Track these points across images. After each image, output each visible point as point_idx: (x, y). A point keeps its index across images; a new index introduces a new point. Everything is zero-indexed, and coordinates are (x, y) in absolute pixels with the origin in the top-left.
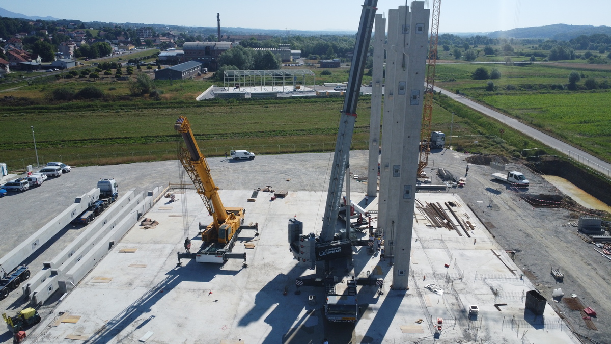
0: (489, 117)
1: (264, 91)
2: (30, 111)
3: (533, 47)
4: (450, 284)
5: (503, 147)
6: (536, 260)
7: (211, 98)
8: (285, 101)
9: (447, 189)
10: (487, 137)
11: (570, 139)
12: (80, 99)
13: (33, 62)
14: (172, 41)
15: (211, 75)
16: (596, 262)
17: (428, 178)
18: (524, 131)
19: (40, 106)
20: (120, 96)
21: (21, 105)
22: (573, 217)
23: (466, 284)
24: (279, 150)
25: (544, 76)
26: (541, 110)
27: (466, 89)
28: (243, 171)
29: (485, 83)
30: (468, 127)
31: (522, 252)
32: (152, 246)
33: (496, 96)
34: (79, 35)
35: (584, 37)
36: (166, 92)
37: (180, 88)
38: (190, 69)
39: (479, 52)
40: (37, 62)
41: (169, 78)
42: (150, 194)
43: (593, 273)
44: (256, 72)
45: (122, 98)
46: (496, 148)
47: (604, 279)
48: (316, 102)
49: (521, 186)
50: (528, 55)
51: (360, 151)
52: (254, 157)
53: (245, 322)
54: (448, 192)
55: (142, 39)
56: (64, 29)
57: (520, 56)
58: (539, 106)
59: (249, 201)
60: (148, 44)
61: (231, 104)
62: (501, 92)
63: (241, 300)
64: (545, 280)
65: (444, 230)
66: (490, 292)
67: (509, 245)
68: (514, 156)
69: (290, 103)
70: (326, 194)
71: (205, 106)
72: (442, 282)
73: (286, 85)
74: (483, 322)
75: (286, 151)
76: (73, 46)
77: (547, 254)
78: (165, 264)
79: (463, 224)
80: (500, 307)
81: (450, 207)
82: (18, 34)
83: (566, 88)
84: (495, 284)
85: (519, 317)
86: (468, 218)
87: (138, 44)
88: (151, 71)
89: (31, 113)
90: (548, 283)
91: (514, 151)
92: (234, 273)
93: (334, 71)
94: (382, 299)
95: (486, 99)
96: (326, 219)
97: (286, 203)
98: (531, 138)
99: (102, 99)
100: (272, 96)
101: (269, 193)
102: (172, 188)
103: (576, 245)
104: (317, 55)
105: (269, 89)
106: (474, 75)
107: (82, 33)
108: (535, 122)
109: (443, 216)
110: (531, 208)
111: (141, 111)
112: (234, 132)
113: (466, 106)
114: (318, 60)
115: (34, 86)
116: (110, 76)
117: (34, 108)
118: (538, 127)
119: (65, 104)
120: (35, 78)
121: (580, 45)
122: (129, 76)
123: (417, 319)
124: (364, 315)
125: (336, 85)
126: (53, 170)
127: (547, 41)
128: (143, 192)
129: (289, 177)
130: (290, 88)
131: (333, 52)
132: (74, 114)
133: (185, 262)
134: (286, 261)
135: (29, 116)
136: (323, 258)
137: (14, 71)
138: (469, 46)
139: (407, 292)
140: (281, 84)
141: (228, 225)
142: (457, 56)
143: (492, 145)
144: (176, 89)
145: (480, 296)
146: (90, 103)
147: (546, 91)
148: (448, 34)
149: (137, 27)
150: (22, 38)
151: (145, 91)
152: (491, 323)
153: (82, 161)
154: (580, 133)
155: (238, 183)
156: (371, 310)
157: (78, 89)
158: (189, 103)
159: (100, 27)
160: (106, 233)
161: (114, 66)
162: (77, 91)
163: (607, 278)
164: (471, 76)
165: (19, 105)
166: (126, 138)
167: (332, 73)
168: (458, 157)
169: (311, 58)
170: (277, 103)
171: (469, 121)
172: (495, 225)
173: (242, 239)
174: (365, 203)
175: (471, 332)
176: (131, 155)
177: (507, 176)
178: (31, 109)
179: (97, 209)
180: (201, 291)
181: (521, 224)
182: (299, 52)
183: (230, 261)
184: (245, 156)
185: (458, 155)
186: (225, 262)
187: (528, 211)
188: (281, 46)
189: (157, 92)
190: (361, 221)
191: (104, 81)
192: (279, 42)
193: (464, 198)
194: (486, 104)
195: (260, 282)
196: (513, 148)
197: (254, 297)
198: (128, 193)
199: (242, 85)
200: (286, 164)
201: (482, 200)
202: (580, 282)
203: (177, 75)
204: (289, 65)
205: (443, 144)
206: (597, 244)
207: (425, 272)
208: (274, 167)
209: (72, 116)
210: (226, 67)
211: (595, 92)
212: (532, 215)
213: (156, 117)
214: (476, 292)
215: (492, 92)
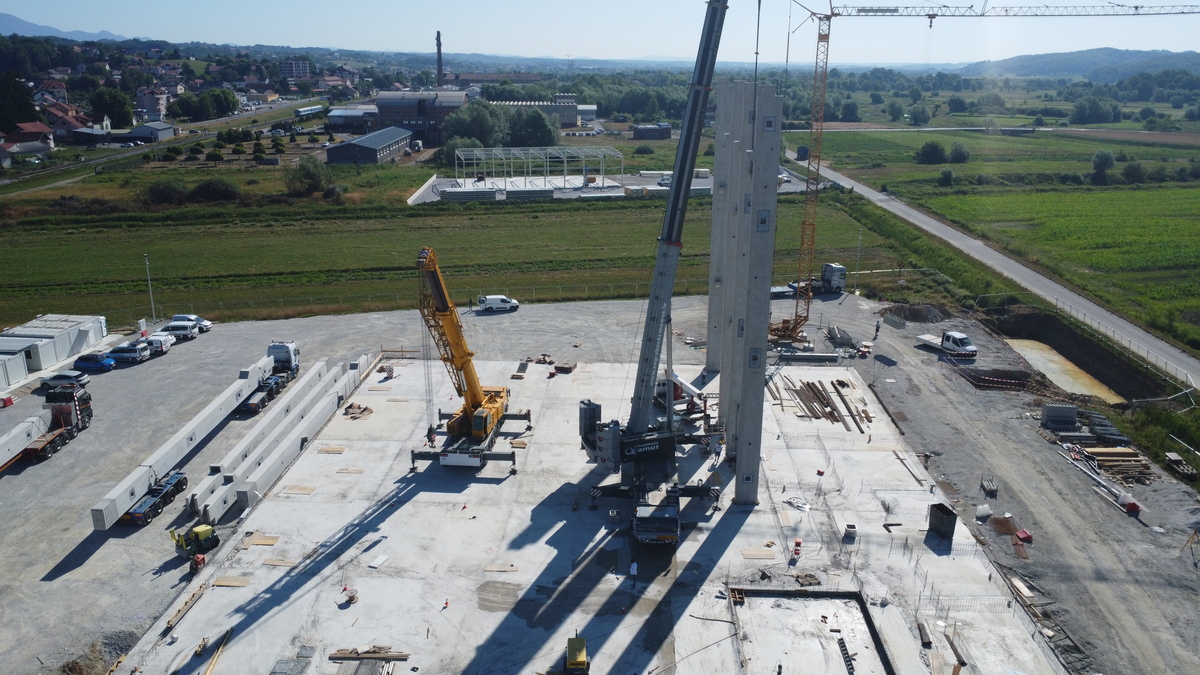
0: (933, 237)
1: (529, 187)
2: (113, 223)
3: (1046, 96)
4: (822, 497)
5: (948, 291)
6: (962, 467)
7: (435, 200)
8: (568, 206)
9: (839, 360)
10: (923, 273)
11: (1068, 277)
12: (199, 202)
13: (97, 130)
14: (348, 83)
15: (428, 153)
16: (1055, 470)
17: (809, 342)
18: (989, 263)
19: (129, 214)
20: (269, 197)
21: (95, 213)
22: (1038, 404)
23: (845, 498)
24: (560, 295)
25: (1054, 157)
26: (1033, 224)
27: (901, 182)
28: (499, 330)
29: (936, 171)
30: (894, 255)
31: (943, 456)
32: (368, 444)
33: (954, 197)
34: (169, 72)
35: (1146, 77)
36: (352, 188)
37: (377, 180)
38: (390, 142)
39: (937, 107)
40: (102, 128)
41: (355, 163)
42: (354, 367)
43: (1046, 486)
44: (515, 151)
45: (273, 200)
46: (936, 291)
47: (1060, 494)
48: (623, 207)
49: (965, 355)
50: (1032, 113)
51: (698, 297)
52: (517, 307)
53: (517, 544)
54: (840, 365)
55: (291, 81)
56: (140, 60)
57: (1018, 116)
58: (1028, 216)
59: (514, 377)
60: (304, 91)
61: (472, 212)
62: (965, 188)
63: (510, 516)
64: (969, 495)
65: (824, 423)
66: (881, 508)
67: (924, 446)
68: (964, 306)
69: (577, 209)
70: (635, 367)
71: (426, 216)
72: (810, 495)
73: (569, 174)
74: (862, 546)
75: (571, 296)
76: (164, 97)
77: (981, 459)
78: (391, 468)
79: (855, 413)
80: (890, 528)
81: (839, 388)
82: (52, 71)
83: (1088, 180)
84: (888, 498)
85: (916, 540)
86: (865, 404)
87: (283, 90)
88: (317, 145)
89: (115, 227)
90: (973, 498)
91: (965, 297)
92: (498, 481)
93: (658, 147)
94: (717, 517)
95: (934, 203)
96: (637, 400)
97: (573, 381)
98: (999, 276)
99: (238, 201)
100: (544, 196)
101: (546, 366)
102: (387, 358)
103: (1031, 446)
104: (626, 115)
105: (538, 183)
106: (918, 155)
107: (174, 69)
108: (1015, 244)
109: (825, 401)
110: (972, 389)
111: (312, 224)
112: (480, 263)
113: (895, 216)
114: (629, 124)
115: (106, 176)
116: (242, 157)
117: (119, 219)
118: (1017, 255)
119: (173, 211)
120: (105, 160)
121: (1137, 92)
122: (278, 157)
123: (766, 542)
124: (691, 536)
125: (662, 175)
126: (184, 328)
127: (1075, 85)
128: (341, 364)
129: (578, 342)
130: (578, 181)
131: (657, 108)
132: (193, 229)
133: (422, 465)
134: (576, 465)
135: (113, 233)
136: (631, 458)
137: (62, 146)
138: (920, 95)
139: (756, 508)
140: (560, 173)
141: (486, 411)
142: (895, 115)
143: (930, 287)
144: (368, 182)
145: (863, 514)
146: (218, 210)
147: (1049, 187)
148: (883, 69)
149: (278, 53)
150: (63, 78)
151: (314, 187)
152: (873, 549)
153: (227, 312)
154: (1091, 267)
155: (493, 350)
156: (701, 530)
157: (191, 183)
158: (395, 210)
159: (209, 56)
160: (293, 425)
161: (246, 136)
162: (191, 187)
163: (1065, 492)
164: (914, 158)
165: (91, 213)
166: (293, 273)
167: (656, 150)
168: (867, 308)
169: (617, 120)
170: (554, 211)
171: (896, 244)
172: (909, 417)
173: (506, 435)
174: (701, 381)
175: (843, 558)
176: (308, 302)
177: (940, 340)
178: (113, 220)
179: (271, 389)
180: (450, 505)
181: (952, 415)
182: (594, 107)
183: (490, 464)
184: (503, 305)
185: (867, 305)
186: (483, 465)
187: (967, 396)
188: (560, 97)
189: (338, 190)
190: (692, 408)
191: (234, 167)
192: (555, 88)
193: (864, 375)
194: (933, 212)
195: (537, 494)
196: (964, 292)
197: (530, 514)
198: (319, 365)
199: (489, 174)
200: (573, 319)
201: (894, 378)
202: (1023, 498)
203: (368, 155)
204: (574, 135)
205: (842, 285)
206: (1064, 445)
207: (786, 482)
208: (552, 323)
209: (190, 233)
210: (458, 140)
211: (1139, 188)
212: (972, 402)
213: (340, 235)
214: (860, 508)
215: (948, 190)
